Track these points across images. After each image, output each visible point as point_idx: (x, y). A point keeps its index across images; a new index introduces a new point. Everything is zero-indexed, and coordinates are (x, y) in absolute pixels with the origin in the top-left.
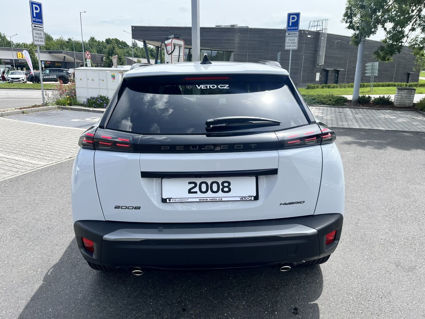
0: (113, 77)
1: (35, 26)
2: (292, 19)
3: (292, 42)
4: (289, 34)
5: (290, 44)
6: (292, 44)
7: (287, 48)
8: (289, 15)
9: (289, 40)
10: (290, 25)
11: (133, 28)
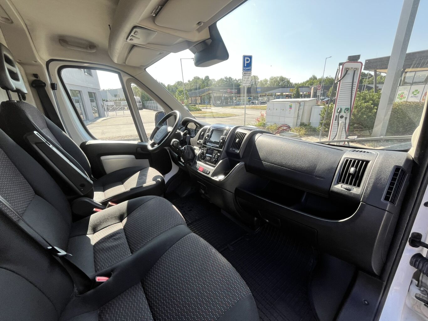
0: (291, 107)
1: (245, 73)
11: (367, 61)
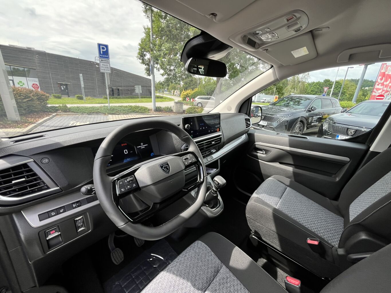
2: (102, 49)
3: (106, 66)
4: (102, 60)
5: (104, 68)
6: (106, 69)
7: (102, 71)
8: (99, 45)
9: (103, 65)
10: (102, 53)
